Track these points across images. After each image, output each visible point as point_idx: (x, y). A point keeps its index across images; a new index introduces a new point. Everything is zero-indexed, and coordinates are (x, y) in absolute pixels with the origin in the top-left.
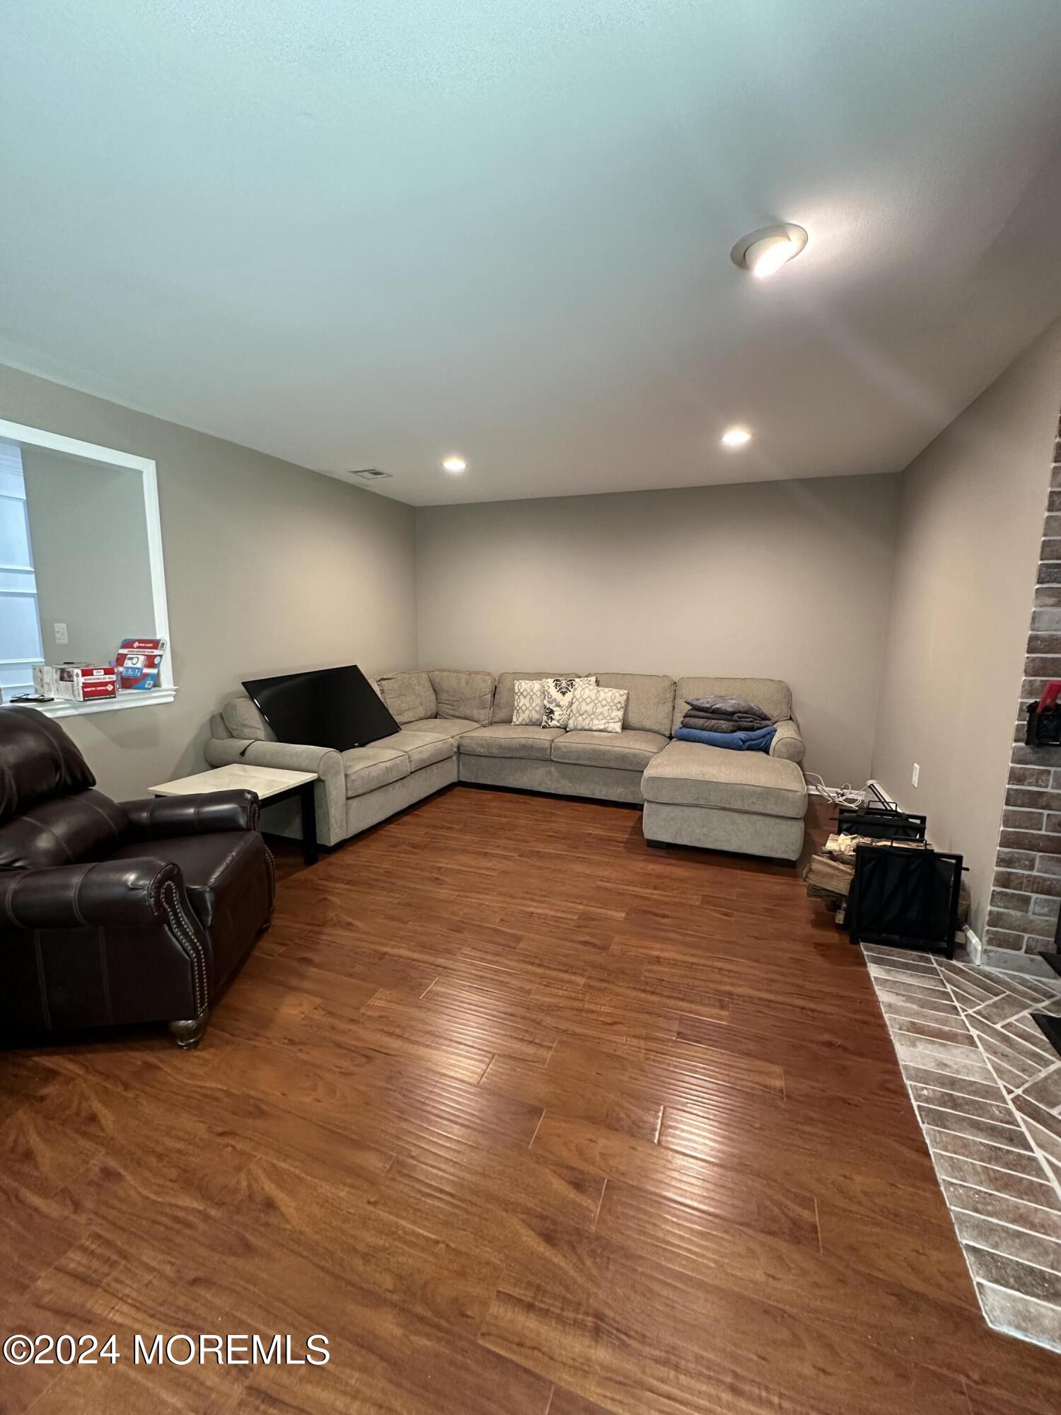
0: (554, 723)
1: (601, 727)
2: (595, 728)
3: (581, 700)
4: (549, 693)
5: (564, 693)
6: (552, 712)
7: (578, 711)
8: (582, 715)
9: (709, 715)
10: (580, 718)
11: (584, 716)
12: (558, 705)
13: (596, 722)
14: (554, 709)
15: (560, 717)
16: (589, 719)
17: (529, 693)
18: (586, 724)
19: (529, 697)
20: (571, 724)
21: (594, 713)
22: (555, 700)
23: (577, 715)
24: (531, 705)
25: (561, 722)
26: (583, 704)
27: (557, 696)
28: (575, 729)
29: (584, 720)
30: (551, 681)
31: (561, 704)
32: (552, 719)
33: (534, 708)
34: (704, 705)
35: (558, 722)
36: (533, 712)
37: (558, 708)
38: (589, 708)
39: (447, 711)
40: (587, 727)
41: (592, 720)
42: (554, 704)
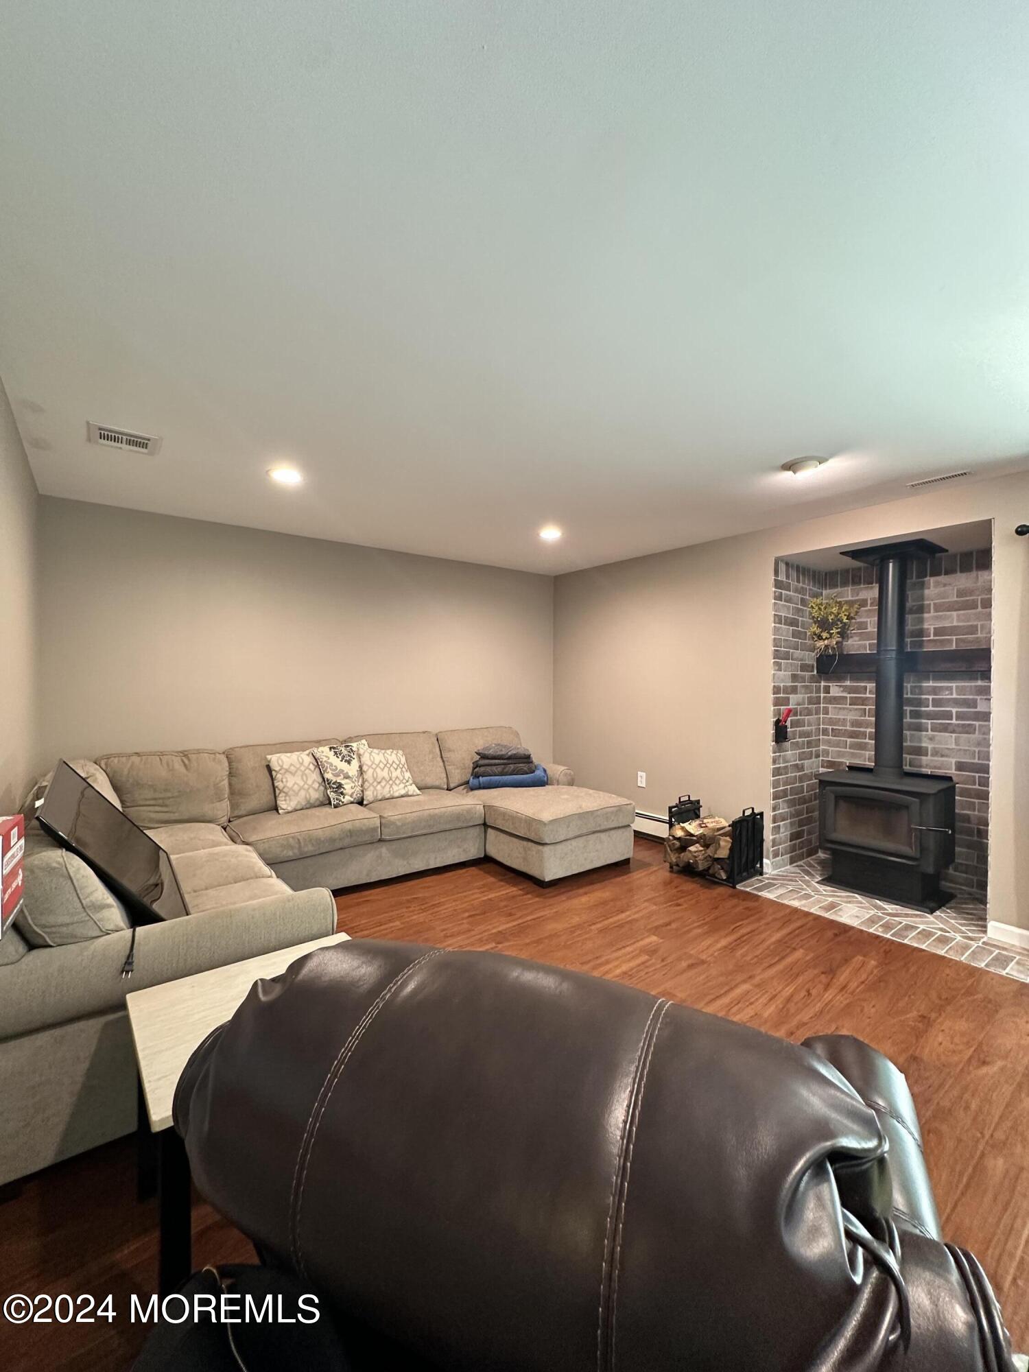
0: (347, 799)
1: (403, 792)
2: (396, 794)
3: (374, 766)
4: (331, 765)
5: (349, 762)
6: (340, 786)
7: (375, 780)
8: (379, 783)
9: (505, 761)
10: (379, 787)
11: (383, 784)
12: (347, 777)
13: (395, 788)
14: (343, 782)
15: (353, 790)
16: (388, 786)
17: (298, 769)
18: (386, 792)
19: (299, 773)
20: (369, 796)
21: (391, 779)
22: (342, 771)
23: (375, 784)
24: (305, 783)
25: (354, 796)
26: (378, 770)
27: (343, 766)
28: (376, 800)
29: (383, 787)
30: (326, 749)
31: (350, 774)
32: (342, 793)
33: (310, 786)
34: (498, 754)
35: (351, 796)
36: (311, 791)
37: (347, 781)
38: (385, 774)
39: (153, 815)
40: (388, 796)
41: (391, 786)
42: (342, 776)
